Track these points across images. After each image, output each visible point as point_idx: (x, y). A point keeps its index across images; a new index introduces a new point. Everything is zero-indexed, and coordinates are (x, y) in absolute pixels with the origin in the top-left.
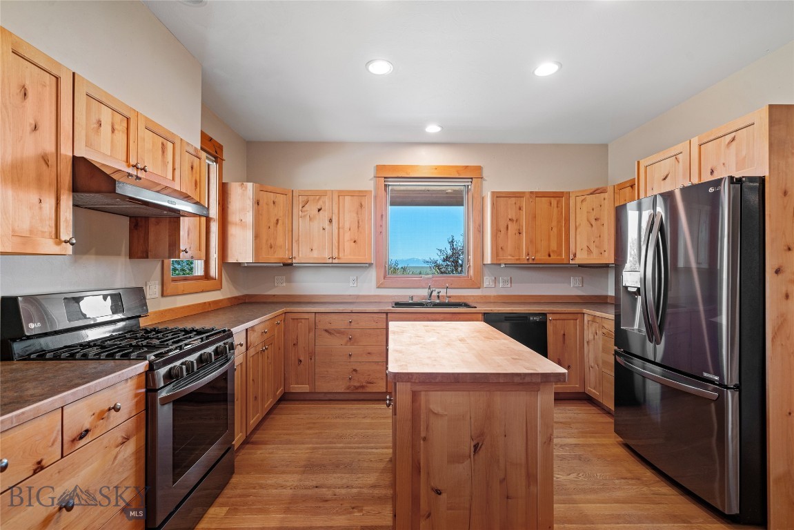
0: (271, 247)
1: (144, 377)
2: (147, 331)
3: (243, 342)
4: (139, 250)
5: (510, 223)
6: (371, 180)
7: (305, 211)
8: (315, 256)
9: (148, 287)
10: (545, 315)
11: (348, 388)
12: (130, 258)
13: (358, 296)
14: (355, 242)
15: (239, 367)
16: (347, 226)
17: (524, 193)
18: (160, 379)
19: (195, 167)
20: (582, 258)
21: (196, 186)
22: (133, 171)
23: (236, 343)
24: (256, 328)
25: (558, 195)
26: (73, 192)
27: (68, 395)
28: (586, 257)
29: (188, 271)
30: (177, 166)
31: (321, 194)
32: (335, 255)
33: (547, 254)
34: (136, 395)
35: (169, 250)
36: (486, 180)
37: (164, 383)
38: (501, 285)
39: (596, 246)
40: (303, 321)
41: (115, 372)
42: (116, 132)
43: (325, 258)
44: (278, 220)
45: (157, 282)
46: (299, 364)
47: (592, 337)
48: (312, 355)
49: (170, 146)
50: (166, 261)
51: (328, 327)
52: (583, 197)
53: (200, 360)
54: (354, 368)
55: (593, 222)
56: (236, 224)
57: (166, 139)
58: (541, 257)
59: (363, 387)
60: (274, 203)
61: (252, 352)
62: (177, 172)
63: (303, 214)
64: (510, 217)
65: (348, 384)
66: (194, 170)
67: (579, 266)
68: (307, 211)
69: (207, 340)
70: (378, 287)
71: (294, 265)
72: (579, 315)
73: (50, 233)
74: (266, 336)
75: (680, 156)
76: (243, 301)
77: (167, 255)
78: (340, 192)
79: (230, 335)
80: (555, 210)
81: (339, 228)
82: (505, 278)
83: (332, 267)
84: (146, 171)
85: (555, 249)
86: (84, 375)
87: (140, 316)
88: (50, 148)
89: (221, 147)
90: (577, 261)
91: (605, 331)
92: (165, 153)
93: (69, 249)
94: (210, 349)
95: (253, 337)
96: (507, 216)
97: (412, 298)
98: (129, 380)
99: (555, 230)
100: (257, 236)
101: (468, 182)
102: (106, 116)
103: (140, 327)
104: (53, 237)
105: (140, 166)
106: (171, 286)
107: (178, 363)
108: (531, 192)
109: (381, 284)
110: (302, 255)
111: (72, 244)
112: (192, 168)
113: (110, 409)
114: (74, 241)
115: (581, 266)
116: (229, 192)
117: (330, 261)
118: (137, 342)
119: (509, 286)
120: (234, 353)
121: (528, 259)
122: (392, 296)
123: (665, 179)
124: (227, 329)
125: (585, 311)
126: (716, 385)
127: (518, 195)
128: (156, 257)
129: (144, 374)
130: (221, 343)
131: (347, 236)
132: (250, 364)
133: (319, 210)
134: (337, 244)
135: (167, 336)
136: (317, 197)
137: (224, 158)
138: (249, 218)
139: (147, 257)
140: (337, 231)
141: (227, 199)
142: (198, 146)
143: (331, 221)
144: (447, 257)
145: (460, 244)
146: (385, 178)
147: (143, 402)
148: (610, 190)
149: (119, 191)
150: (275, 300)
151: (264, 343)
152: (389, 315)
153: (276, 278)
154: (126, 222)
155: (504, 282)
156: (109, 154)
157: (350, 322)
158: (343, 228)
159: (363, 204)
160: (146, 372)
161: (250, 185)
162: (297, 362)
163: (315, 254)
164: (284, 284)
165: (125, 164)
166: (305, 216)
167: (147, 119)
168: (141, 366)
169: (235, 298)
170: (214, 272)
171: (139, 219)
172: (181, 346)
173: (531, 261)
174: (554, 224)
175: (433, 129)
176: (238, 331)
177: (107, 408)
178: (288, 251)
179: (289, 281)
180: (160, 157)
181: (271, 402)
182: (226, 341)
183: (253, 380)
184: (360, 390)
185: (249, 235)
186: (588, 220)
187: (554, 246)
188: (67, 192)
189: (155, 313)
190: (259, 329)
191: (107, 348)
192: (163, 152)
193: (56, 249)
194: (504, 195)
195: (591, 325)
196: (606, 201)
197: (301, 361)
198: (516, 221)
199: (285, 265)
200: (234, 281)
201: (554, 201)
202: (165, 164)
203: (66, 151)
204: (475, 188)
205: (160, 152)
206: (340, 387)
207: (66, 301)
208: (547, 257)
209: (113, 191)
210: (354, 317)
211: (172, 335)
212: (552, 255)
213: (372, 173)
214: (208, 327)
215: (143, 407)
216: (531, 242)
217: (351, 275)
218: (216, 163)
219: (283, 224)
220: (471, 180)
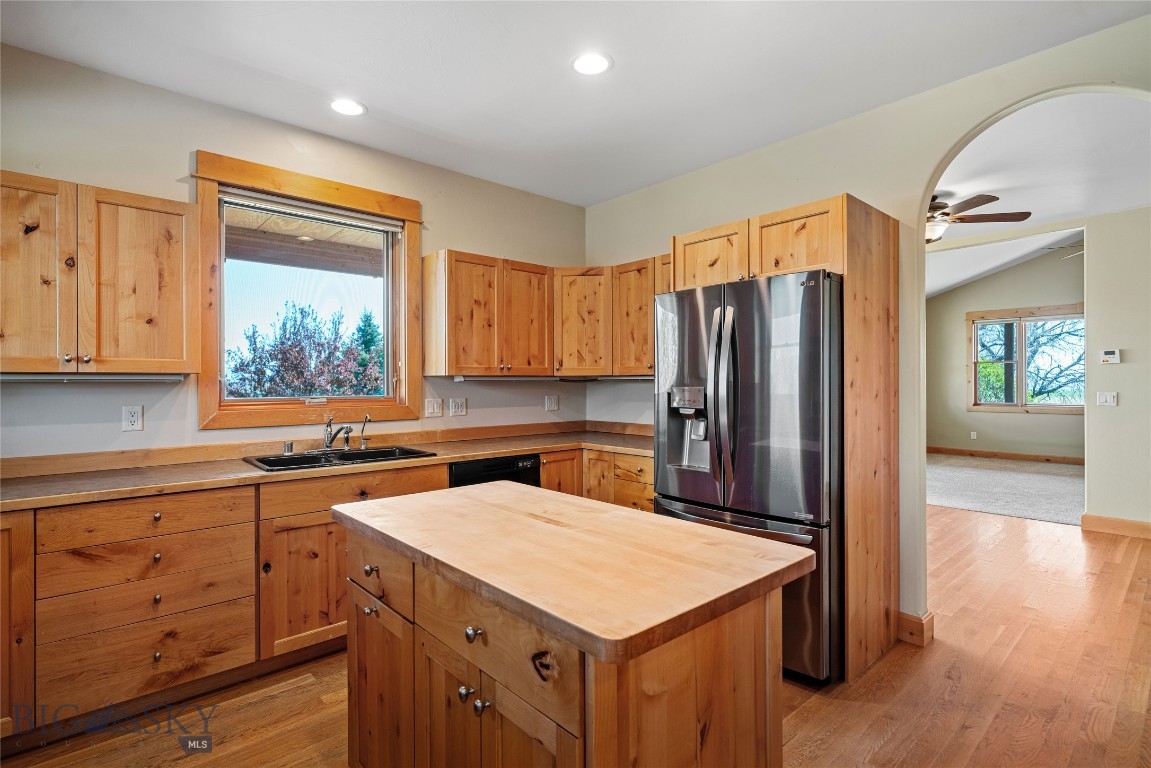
5: (475, 307)
6: (181, 180)
8: (15, 354)
10: (535, 457)
11: (151, 682)
13: (147, 454)
14: (150, 321)
16: (126, 279)
17: (495, 260)
20: (571, 368)
25: (540, 271)
28: (576, 364)
31: (37, 188)
32: (88, 352)
33: (526, 361)
36: (425, 228)
38: (451, 412)
39: (589, 351)
43: (51, 360)
47: (596, 483)
51: (81, 542)
52: (572, 278)
54: (168, 629)
55: (586, 315)
58: (519, 365)
59: (193, 668)
64: (475, 297)
65: (152, 673)
67: (561, 380)
70: (205, 429)
72: (577, 453)
75: (734, 238)
78: (104, 193)
80: (536, 291)
81: (99, 284)
82: (458, 400)
83: (75, 383)
85: (536, 353)
90: (564, 373)
91: (618, 471)
96: (472, 296)
97: (291, 447)
99: (535, 323)
101: (397, 226)
108: (506, 261)
109: (213, 420)
115: (563, 380)
117: (72, 367)
119: (464, 413)
121: (502, 369)
122: (239, 447)
123: (712, 265)
125: (584, 445)
126: (807, 525)
127: (487, 263)
131: (127, 307)
133: (29, 230)
134: (94, 326)
136: (23, 193)
140: (94, 290)
143: (71, 263)
144: (242, 364)
145: (268, 342)
146: (221, 184)
148: (607, 273)
152: (262, 489)
155: (457, 406)
157: (157, 519)
158: (114, 286)
159: (174, 232)
163: (14, 348)
173: (505, 373)
174: (535, 314)
175: (346, 107)
184: (188, 678)
186: (579, 313)
187: (535, 350)
194: (467, 260)
195: (594, 465)
196: (602, 287)
198: (485, 305)
201: (535, 280)
204: (409, 236)
206: (125, 687)
208: (527, 366)
210: (167, 504)
212: (532, 362)
213: (185, 168)
216: (506, 341)
217: (127, 403)
220: (401, 224)
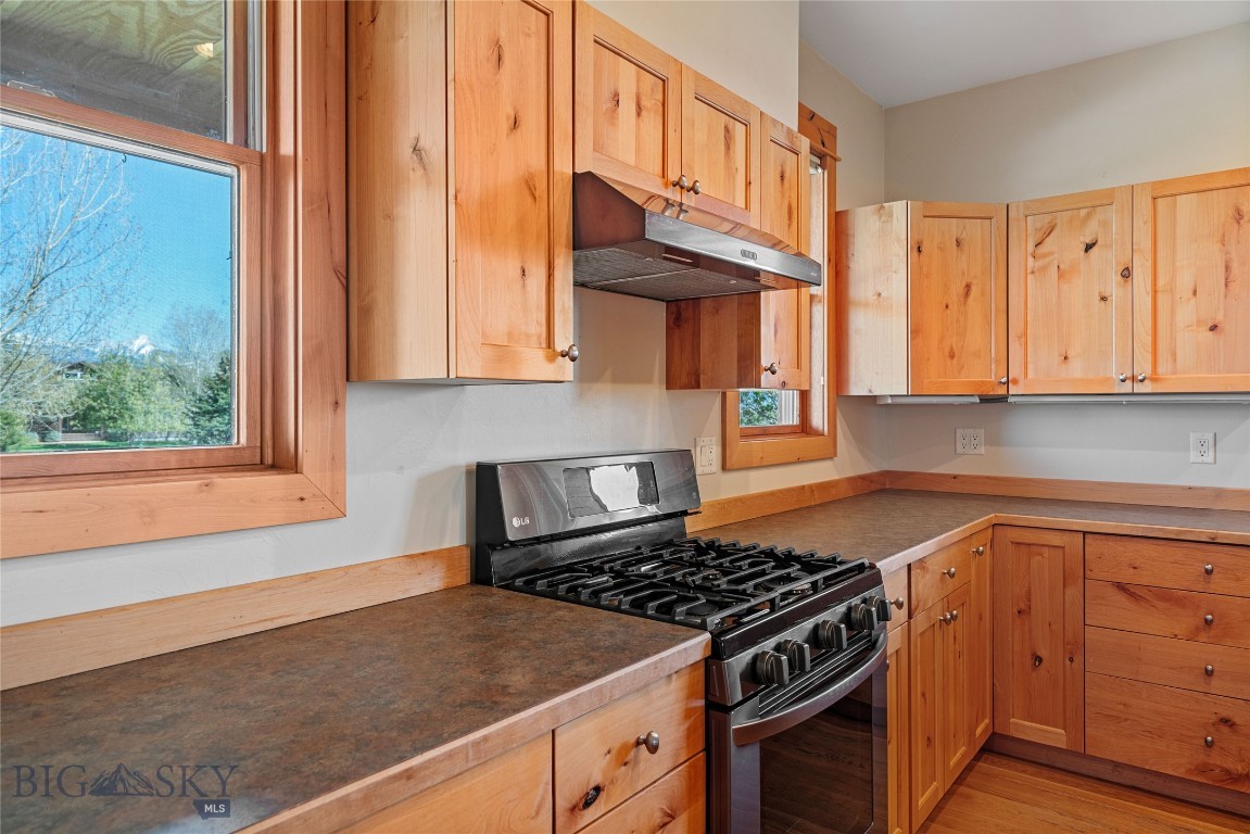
0: (952, 356)
1: (702, 671)
2: (701, 550)
3: (903, 598)
4: (684, 374)
7: (1044, 256)
8: (1078, 375)
9: (698, 449)
11: (1202, 769)
12: (667, 388)
13: (1219, 494)
14: (1213, 328)
15: (894, 658)
16: (1185, 282)
18: (735, 683)
19: (787, 175)
21: (790, 218)
22: (673, 195)
23: (889, 598)
24: (930, 564)
26: (574, 249)
27: (563, 703)
29: (756, 415)
30: (755, 176)
31: (1099, 201)
32: (1143, 368)
34: (688, 713)
35: (739, 369)
37: (743, 694)
40: (1046, 551)
41: (647, 655)
42: (644, 113)
43: (1107, 380)
44: (968, 286)
45: (714, 439)
46: (1035, 667)
48: (1075, 649)
49: (739, 130)
50: (730, 394)
51: (1126, 576)
53: (814, 638)
54: (1225, 714)
56: (866, 305)
57: (731, 114)
60: (958, 243)
61: (920, 622)
62: (755, 188)
63: (1040, 263)
65: (1201, 758)
66: (786, 181)
68: (1051, 253)
69: (827, 587)
71: (1010, 400)
73: (539, 337)
74: (951, 584)
76: (879, 487)
77: (735, 379)
78: (1155, 185)
79: (876, 580)
81: (1155, 292)
83: (1130, 404)
84: (696, 193)
86: (593, 649)
87: (685, 513)
88: (538, 163)
89: (832, 130)
92: (731, 150)
93: (567, 369)
94: (833, 614)
95: (925, 586)
98: (675, 676)
100: (916, 331)
102: (627, 79)
103: (684, 534)
104: (544, 345)
105: (687, 183)
106: (739, 447)
107: (769, 644)
110: (1036, 372)
111: (573, 359)
112: (782, 177)
113: (638, 743)
114: (576, 353)
116: (851, 232)
117: (1127, 387)
118: (684, 576)
120: (885, 627)
124: (867, 562)
128: (713, 385)
129: (703, 663)
130: (856, 601)
131: (1186, 315)
132: (917, 652)
133: (1089, 247)
135: (740, 568)
136: (1083, 212)
137: (839, 154)
138: (897, 287)
139: (698, 386)
140: (1149, 300)
141: (847, 247)
142: (795, 127)
143: (1127, 274)
147: (701, 731)
149: (650, 235)
150: (957, 488)
151: (948, 602)
153: (960, 432)
154: (660, 310)
156: (632, 163)
157: (1208, 572)
158: (1171, 291)
159: (1244, 209)
160: (706, 660)
161: (899, 207)
162: (1028, 661)
163: (1076, 369)
164: (982, 450)
165: (659, 181)
166: (1044, 269)
167: (698, 77)
168: (695, 646)
169: (863, 478)
170: (818, 418)
171: (683, 304)
172: (774, 599)
176: (891, 566)
177: (633, 740)
178: (997, 362)
179: (994, 441)
180: (723, 157)
181: (964, 756)
182: (866, 594)
183: (923, 695)
185: (899, 326)
188: (563, 250)
189: (711, 505)
190: (937, 567)
191: (633, 582)
192: (728, 147)
193: (546, 371)
197: (1041, 660)
199: (986, 400)
200: (861, 439)
202: (730, 173)
203: (563, 168)
205: (723, 148)
206: (1170, 759)
207: (567, 473)
209: (641, 236)
210: (1220, 557)
211: (751, 565)
214: (823, 553)
215: (701, 745)
218: (823, 169)
219: (983, 294)
